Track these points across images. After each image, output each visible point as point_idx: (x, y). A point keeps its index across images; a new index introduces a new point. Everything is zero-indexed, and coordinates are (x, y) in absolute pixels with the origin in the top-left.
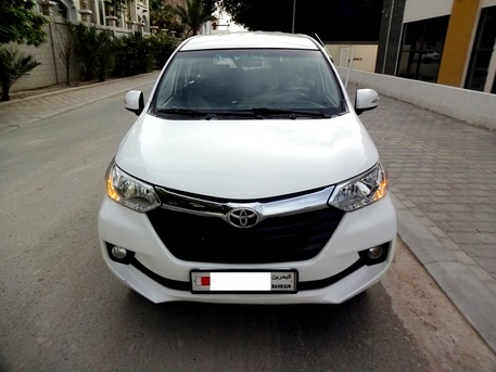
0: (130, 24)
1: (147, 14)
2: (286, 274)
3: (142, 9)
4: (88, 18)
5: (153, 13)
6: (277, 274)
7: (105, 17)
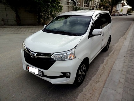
0: (91, 6)
1: (99, 3)
2: (41, 72)
3: (97, 2)
4: (79, 5)
5: (101, 3)
6: (39, 71)
7: (84, 5)
